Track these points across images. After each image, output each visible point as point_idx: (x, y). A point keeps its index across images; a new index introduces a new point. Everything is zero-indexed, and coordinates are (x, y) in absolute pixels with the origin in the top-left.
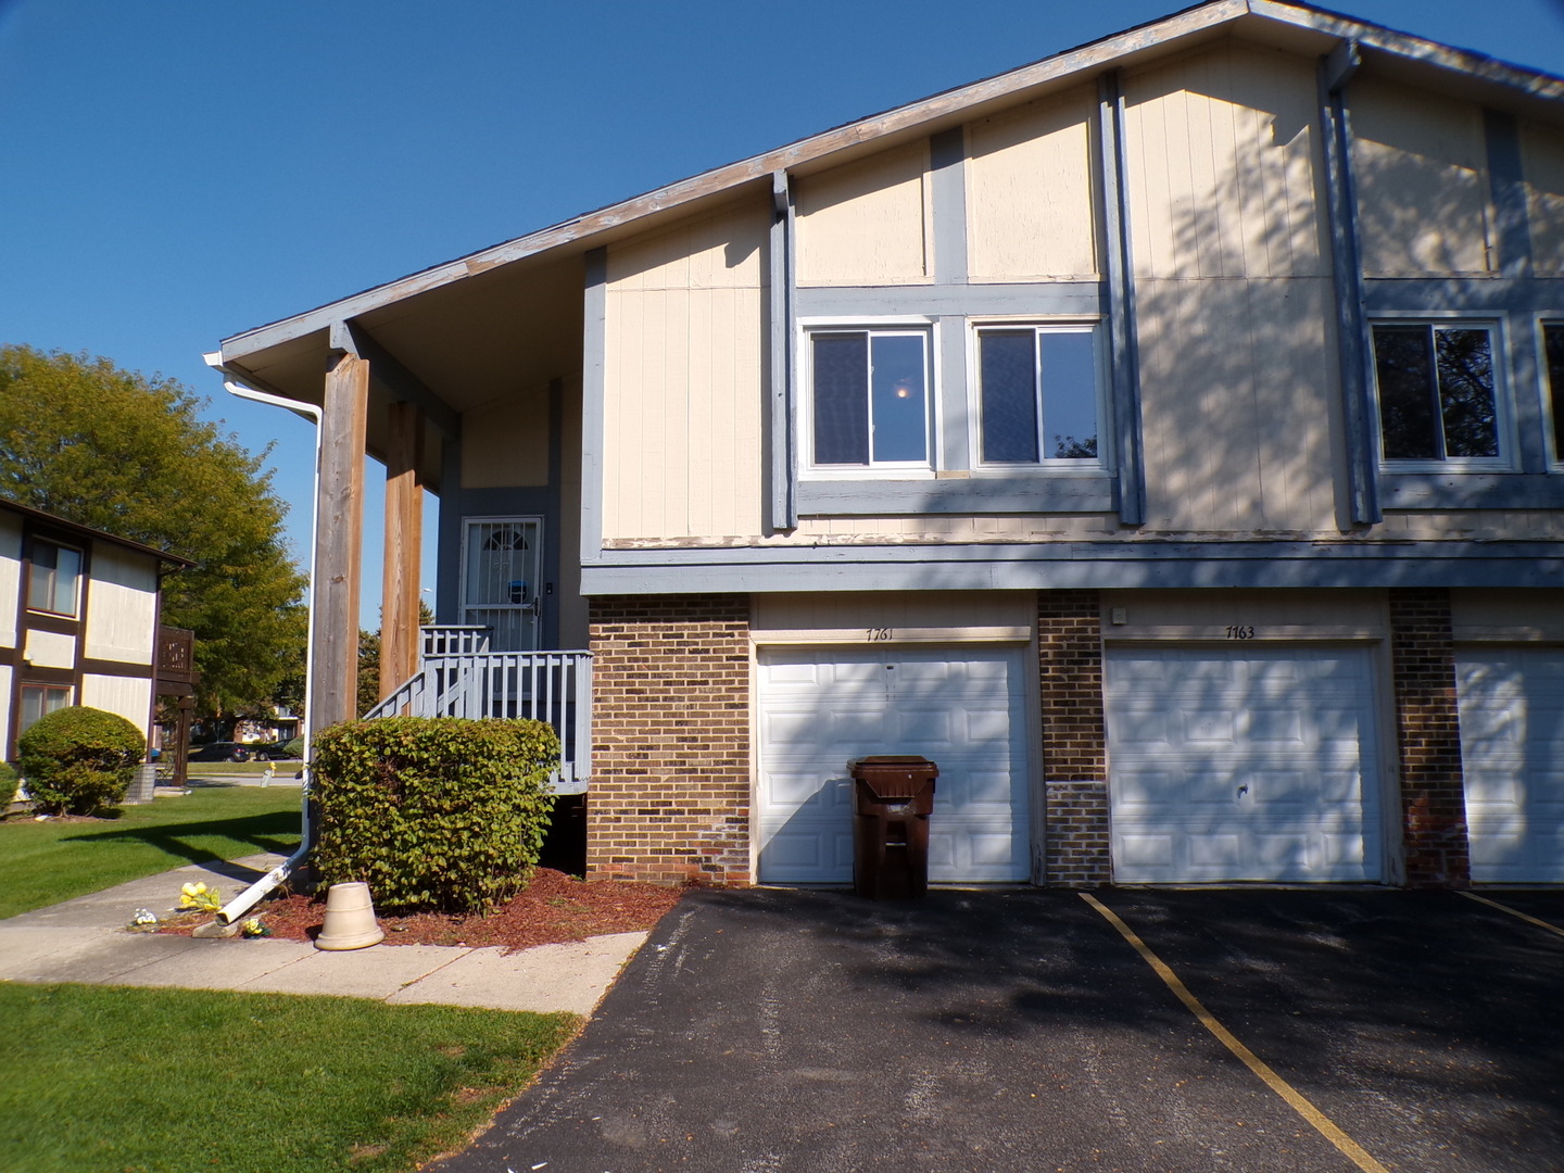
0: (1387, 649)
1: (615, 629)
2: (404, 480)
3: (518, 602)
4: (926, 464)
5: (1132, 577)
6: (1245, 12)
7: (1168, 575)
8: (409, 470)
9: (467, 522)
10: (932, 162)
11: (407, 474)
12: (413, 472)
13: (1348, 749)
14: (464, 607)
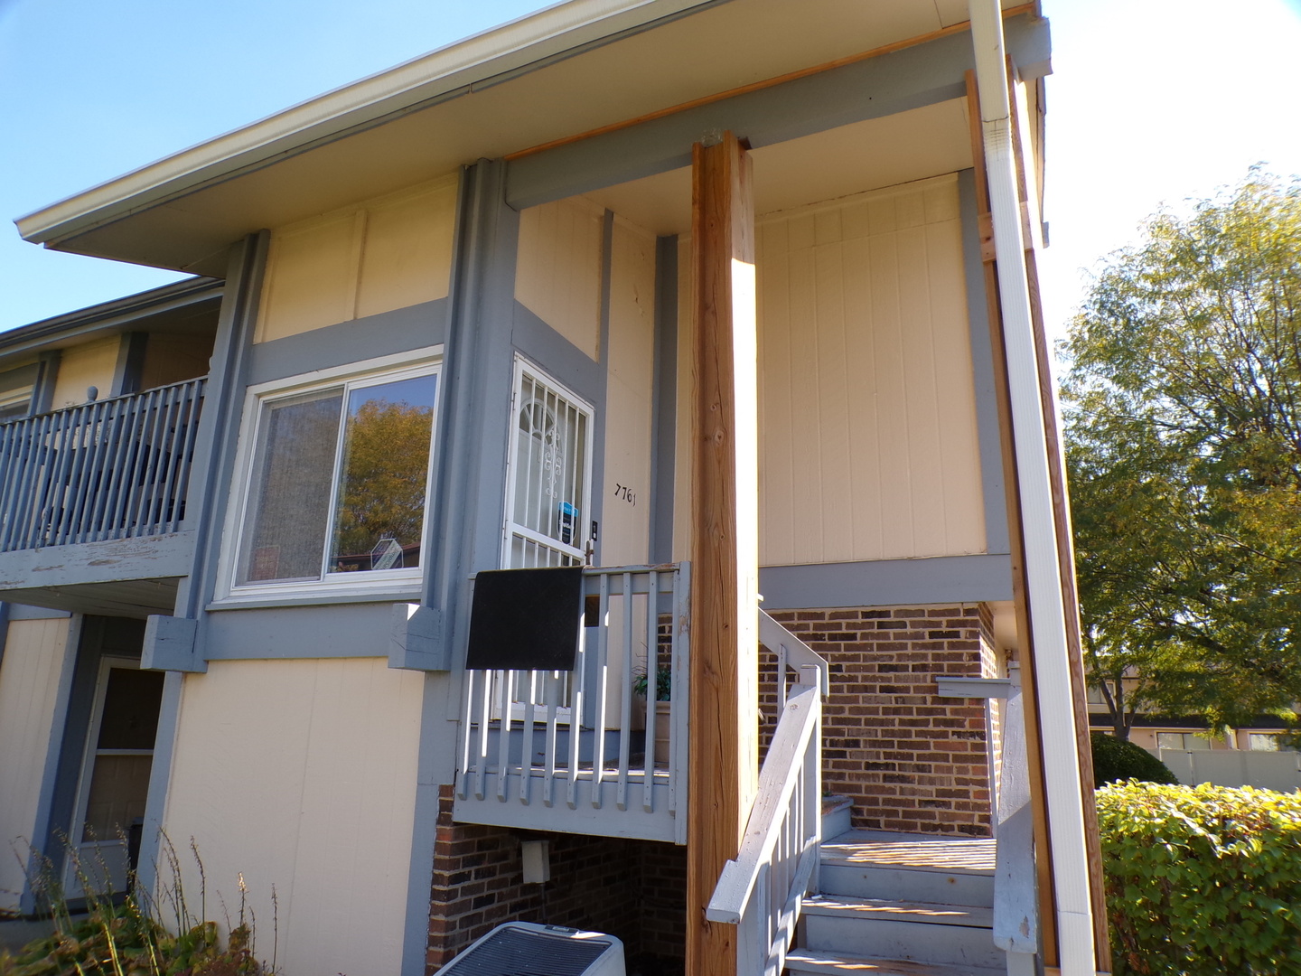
1: (983, 650)
9: (524, 368)
14: (512, 528)
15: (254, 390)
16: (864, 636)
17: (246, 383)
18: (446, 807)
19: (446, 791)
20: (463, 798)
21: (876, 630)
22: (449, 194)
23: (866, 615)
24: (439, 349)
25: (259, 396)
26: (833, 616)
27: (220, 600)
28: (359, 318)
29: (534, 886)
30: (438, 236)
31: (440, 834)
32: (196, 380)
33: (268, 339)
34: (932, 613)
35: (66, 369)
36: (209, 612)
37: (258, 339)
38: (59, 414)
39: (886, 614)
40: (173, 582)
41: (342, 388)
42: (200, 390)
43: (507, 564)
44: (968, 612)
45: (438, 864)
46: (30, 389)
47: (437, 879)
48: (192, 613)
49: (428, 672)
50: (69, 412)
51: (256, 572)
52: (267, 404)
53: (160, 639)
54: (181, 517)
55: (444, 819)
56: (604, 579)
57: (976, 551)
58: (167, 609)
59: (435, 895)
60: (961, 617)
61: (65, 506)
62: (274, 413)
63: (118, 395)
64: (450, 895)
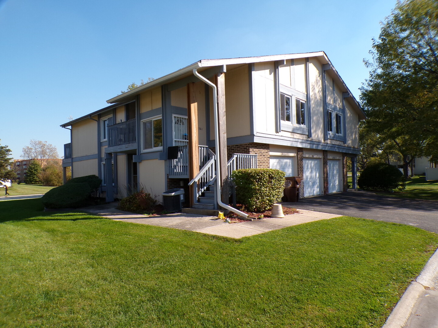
0: (322, 160)
1: (253, 150)
2: (195, 104)
3: (186, 139)
4: (291, 122)
5: (308, 146)
6: (323, 55)
7: (314, 147)
8: (196, 102)
9: (174, 115)
10: (291, 64)
11: (196, 103)
12: (197, 103)
13: (318, 175)
14: (174, 140)
15: (141, 121)
16: (235, 149)
17: (140, 120)
18: (168, 176)
19: (168, 175)
20: (169, 175)
21: (237, 148)
22: (160, 89)
23: (236, 146)
24: (161, 115)
25: (142, 121)
26: (231, 146)
27: (142, 152)
28: (153, 109)
29: (182, 186)
30: (159, 97)
31: (168, 180)
32: (134, 119)
33: (142, 112)
34: (244, 145)
35: (117, 111)
36: (140, 154)
37: (141, 113)
38: (117, 124)
39: (238, 145)
40: (136, 149)
41: (152, 120)
42: (135, 120)
43: (174, 145)
44: (248, 144)
45: (168, 183)
46: (112, 115)
47: (168, 185)
48: (138, 154)
49: (165, 160)
50: (119, 124)
51: (145, 148)
52: (143, 123)
53: (135, 158)
54: (135, 140)
55: (168, 178)
56: (181, 147)
57: (249, 135)
58: (136, 154)
59: (168, 187)
60: (247, 145)
61: (126, 127)
62: (145, 124)
63: (126, 121)
64: (169, 187)
